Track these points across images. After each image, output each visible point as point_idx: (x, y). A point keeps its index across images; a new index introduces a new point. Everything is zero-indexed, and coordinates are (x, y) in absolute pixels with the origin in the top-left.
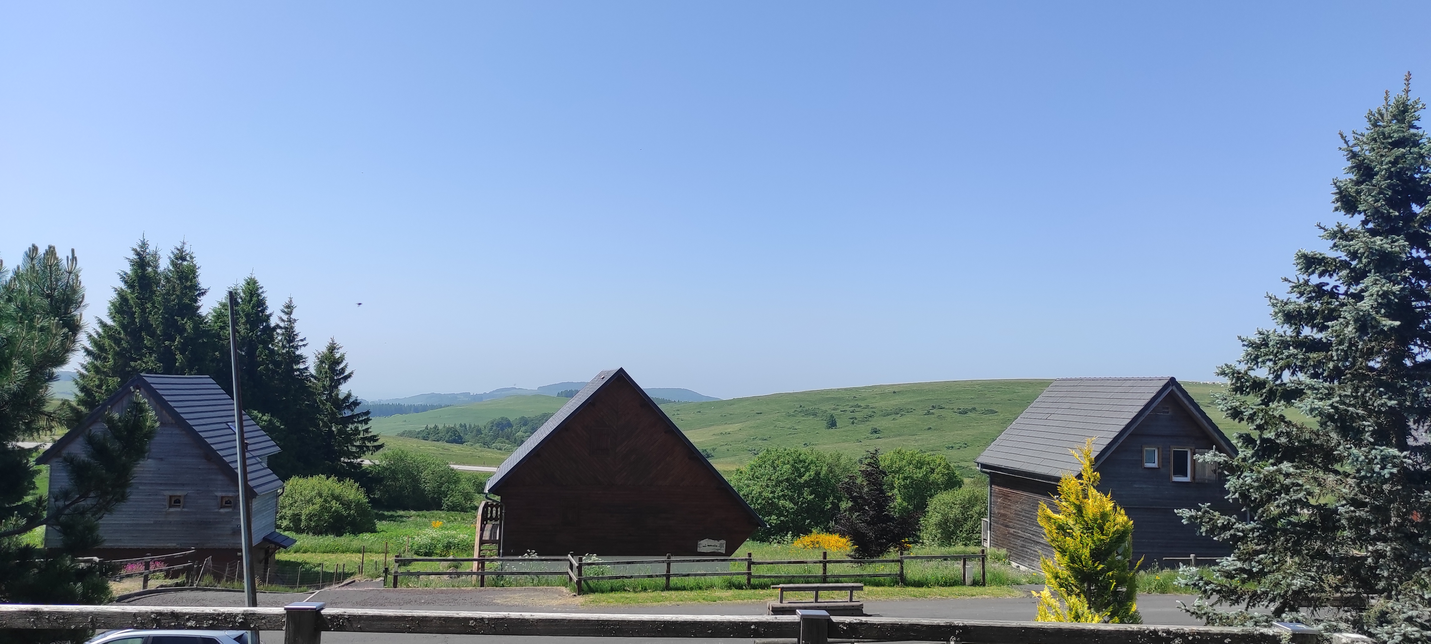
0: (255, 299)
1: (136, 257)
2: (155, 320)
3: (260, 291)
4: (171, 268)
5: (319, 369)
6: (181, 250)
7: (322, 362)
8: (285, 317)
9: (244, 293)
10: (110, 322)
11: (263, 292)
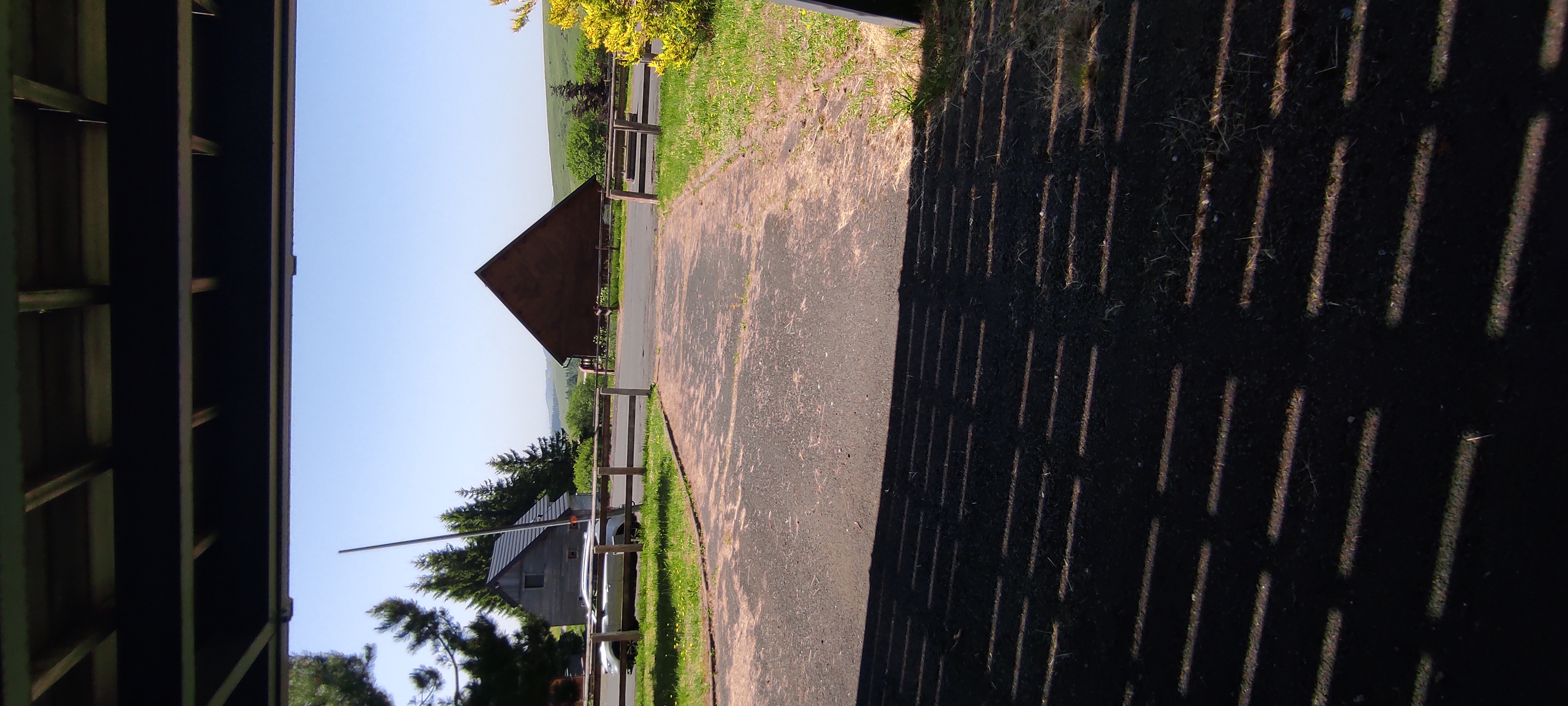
0: (455, 515)
1: (423, 589)
2: (468, 575)
3: (450, 511)
4: (431, 568)
5: (508, 471)
6: (417, 563)
7: (503, 469)
8: (470, 494)
9: (452, 521)
10: (470, 601)
11: (451, 510)
